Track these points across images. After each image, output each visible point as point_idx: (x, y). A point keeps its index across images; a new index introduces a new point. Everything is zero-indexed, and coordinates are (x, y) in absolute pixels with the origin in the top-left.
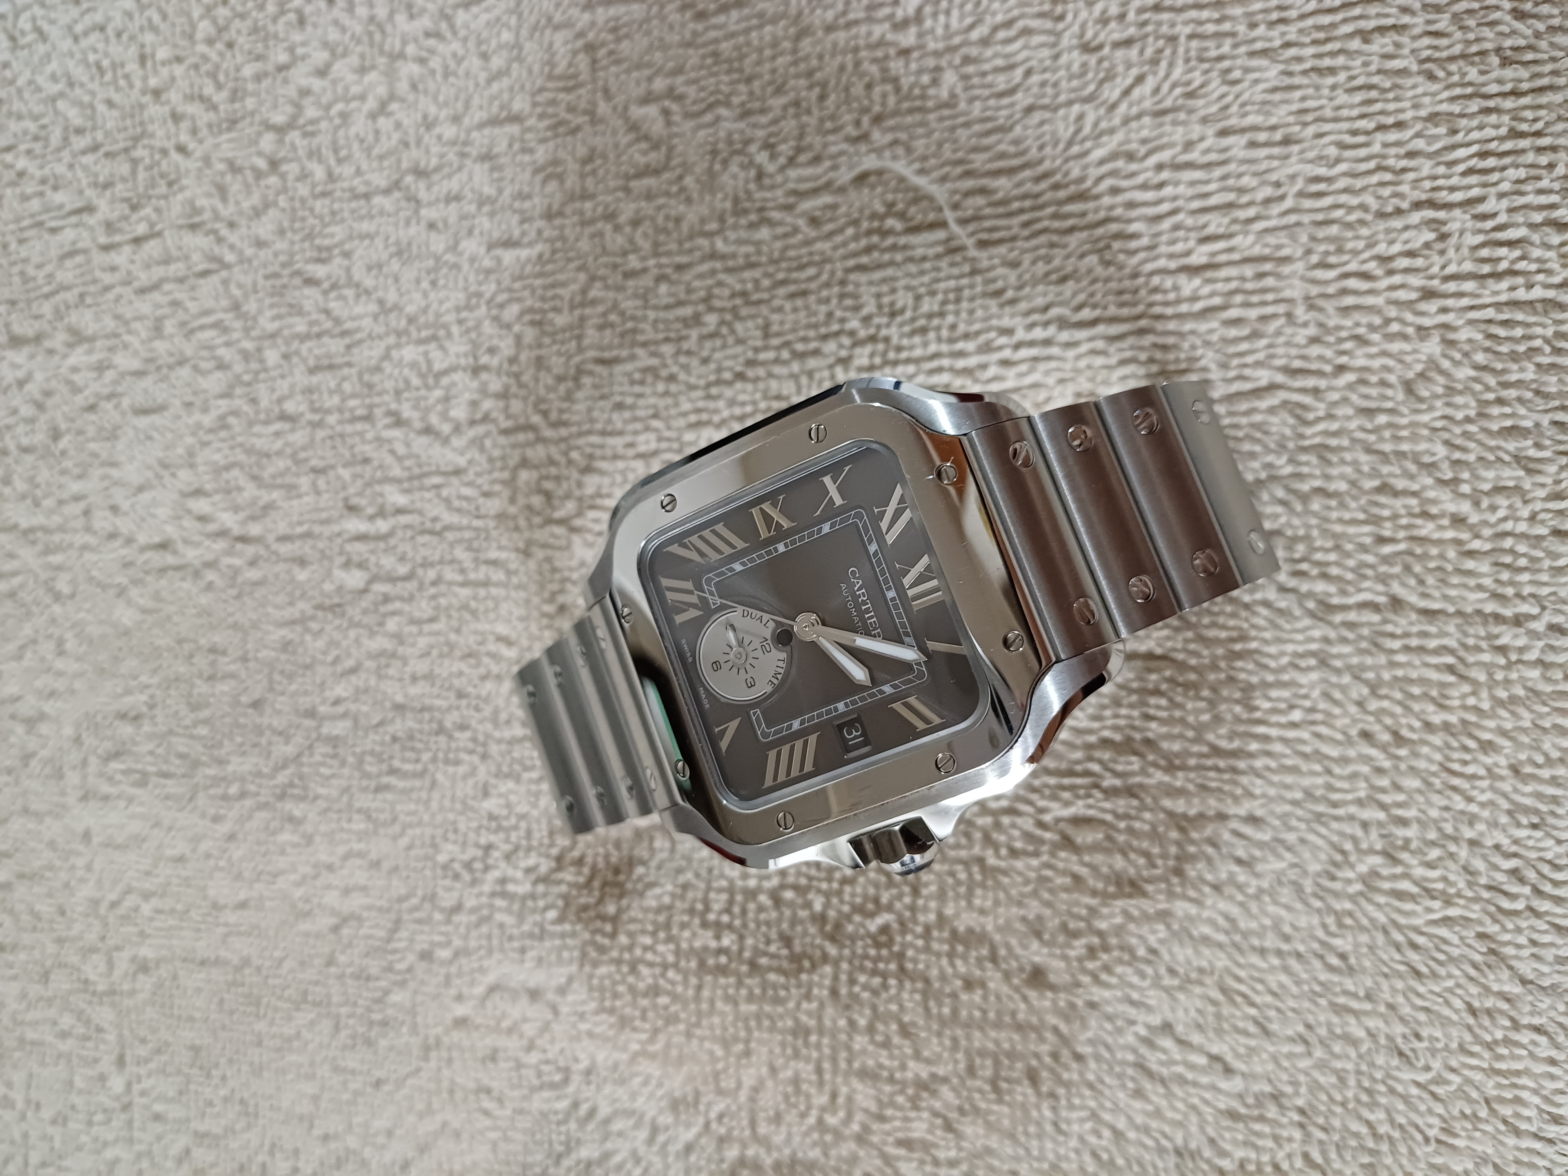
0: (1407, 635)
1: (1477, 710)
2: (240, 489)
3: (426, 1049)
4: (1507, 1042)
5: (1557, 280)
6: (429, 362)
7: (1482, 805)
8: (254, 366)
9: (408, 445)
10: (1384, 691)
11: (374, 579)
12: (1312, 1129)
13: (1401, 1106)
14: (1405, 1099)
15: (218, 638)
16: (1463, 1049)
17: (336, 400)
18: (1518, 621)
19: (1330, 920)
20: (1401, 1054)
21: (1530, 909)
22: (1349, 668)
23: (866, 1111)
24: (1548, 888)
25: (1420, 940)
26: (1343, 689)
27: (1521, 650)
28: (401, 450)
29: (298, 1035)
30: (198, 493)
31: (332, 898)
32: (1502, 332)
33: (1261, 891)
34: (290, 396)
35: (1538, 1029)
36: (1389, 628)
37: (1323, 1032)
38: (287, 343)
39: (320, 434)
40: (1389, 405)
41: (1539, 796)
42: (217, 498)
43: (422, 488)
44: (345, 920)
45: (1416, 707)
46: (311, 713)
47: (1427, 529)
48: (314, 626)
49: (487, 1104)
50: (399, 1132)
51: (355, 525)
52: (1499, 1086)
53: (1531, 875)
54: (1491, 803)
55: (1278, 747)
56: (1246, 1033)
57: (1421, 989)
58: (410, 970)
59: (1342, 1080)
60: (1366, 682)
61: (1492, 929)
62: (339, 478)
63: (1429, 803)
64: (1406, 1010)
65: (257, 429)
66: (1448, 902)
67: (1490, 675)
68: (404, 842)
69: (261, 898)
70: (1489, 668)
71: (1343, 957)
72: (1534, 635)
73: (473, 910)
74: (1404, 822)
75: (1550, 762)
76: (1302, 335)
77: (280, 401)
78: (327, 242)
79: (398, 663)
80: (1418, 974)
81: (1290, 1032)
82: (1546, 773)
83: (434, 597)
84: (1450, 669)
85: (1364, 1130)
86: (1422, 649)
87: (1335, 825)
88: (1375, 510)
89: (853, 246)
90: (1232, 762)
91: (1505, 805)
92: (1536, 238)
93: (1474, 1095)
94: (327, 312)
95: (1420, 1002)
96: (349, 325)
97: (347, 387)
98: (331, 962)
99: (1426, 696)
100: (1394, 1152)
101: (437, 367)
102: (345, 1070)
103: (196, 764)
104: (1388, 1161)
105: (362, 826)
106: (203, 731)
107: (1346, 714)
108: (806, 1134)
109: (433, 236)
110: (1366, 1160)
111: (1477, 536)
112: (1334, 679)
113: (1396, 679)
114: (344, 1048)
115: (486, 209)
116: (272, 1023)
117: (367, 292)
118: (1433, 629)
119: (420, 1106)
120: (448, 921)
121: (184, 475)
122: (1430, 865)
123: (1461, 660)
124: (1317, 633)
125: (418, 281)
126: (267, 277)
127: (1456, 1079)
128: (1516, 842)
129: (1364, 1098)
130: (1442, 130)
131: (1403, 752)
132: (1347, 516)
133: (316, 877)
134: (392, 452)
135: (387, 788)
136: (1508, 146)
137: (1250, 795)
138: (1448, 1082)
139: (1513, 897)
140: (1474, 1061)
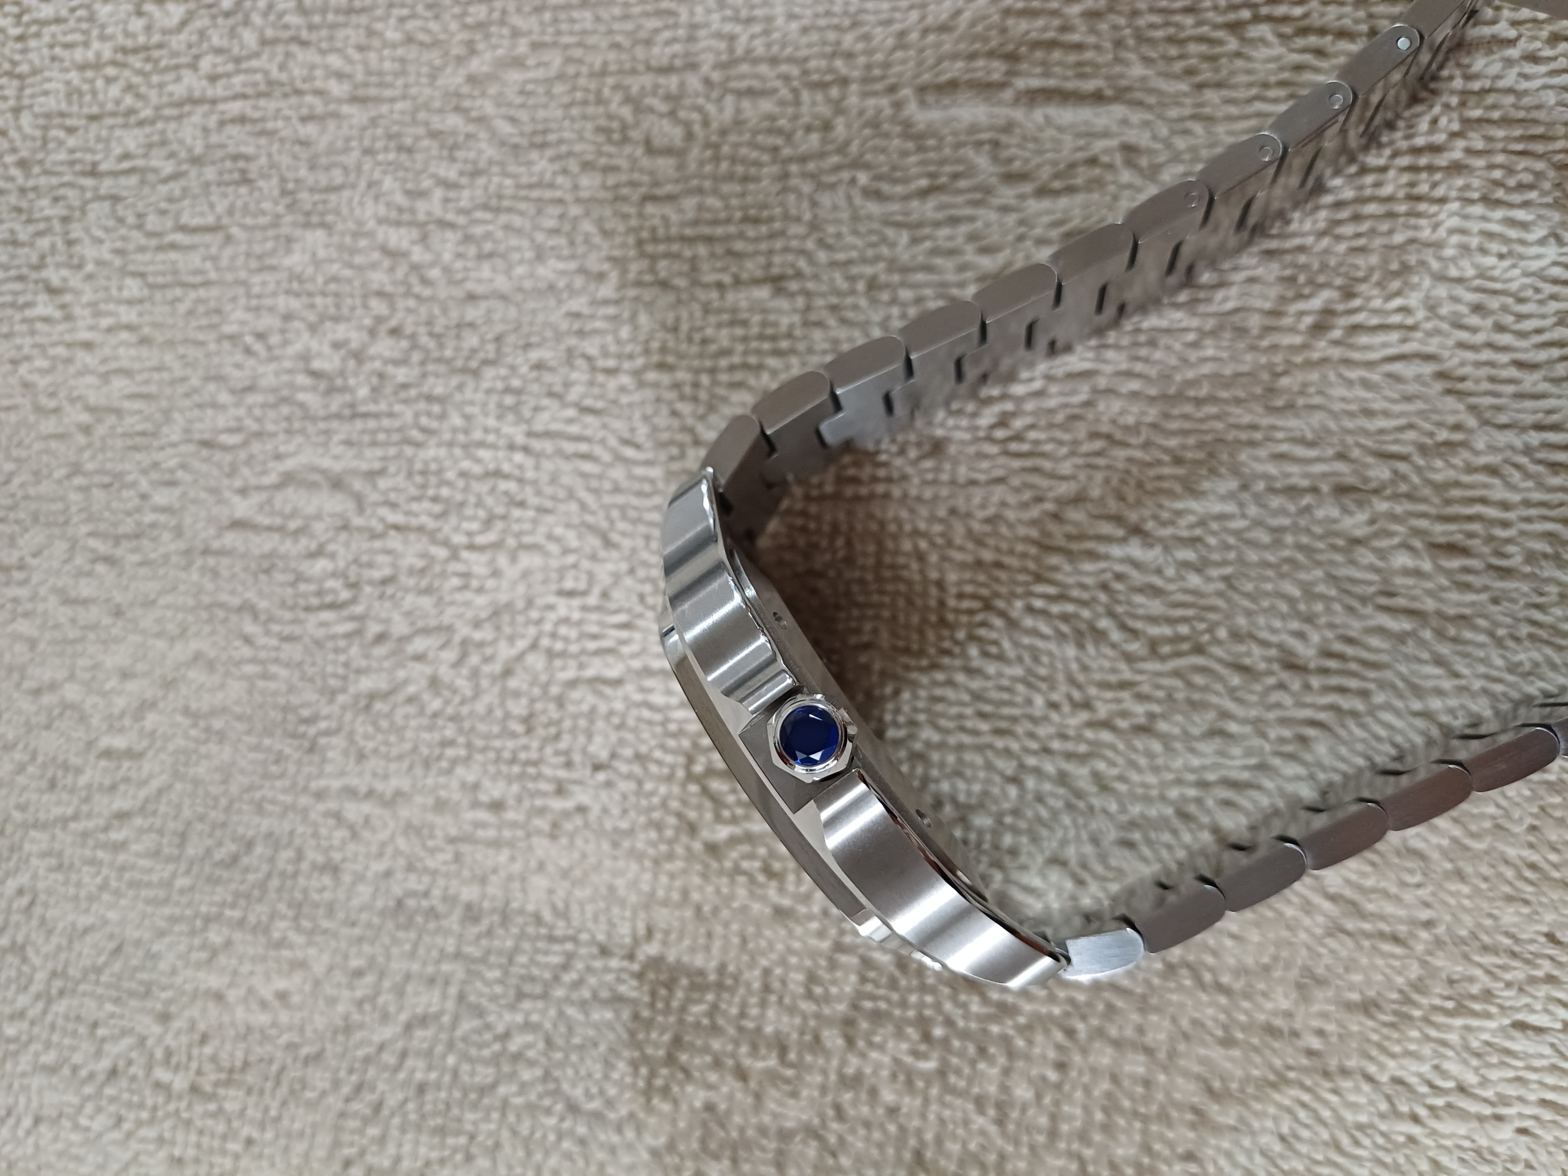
24: (1511, 322)
31: (88, 387)
46: (93, 172)
49: (250, 628)
66: (1405, 337)
72: (1509, 63)
75: (1522, 186)
98: (76, 469)
102: (76, 601)
114: (79, 574)
133: (69, 360)
139: (1474, 330)
140: (1422, 508)
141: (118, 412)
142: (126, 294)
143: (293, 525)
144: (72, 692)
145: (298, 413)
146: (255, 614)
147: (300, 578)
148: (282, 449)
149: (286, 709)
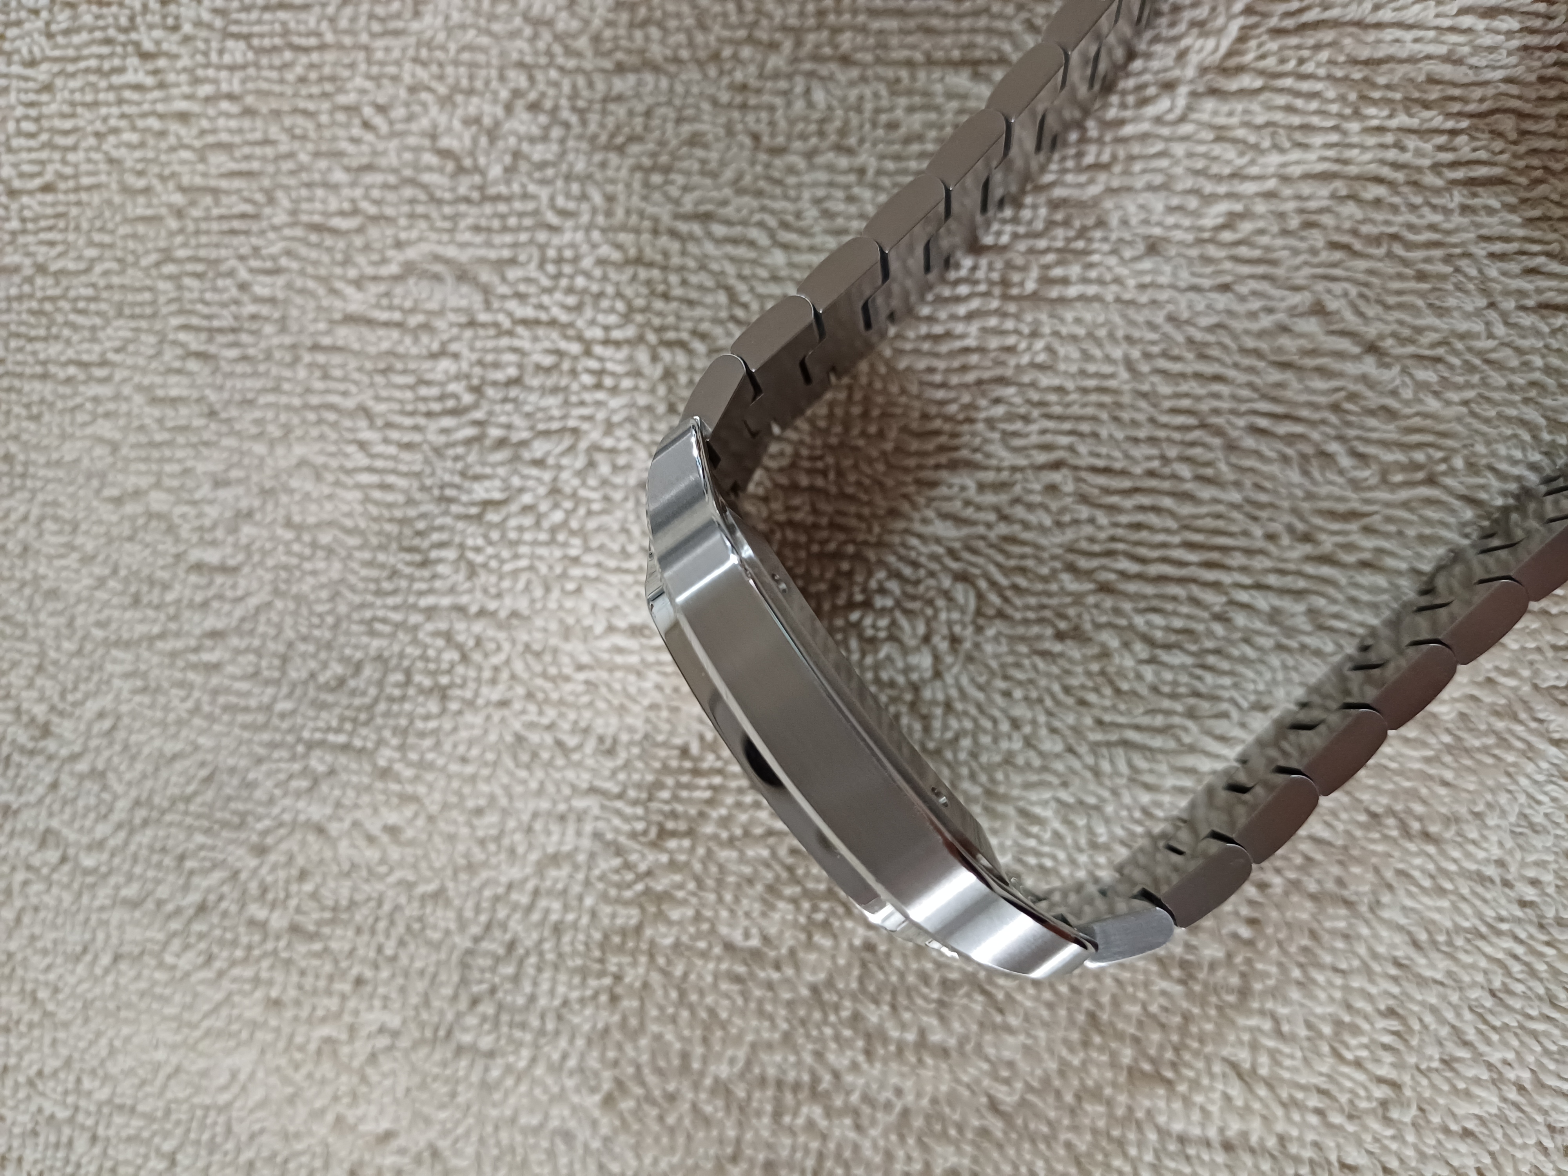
68: (293, 74)
69: (77, 175)
73: (391, 170)
102: (164, 401)
105: (238, 58)
114: (168, 371)
116: (68, 345)
133: (162, 133)
141: (215, 192)
142: (227, 59)
143: (414, 320)
144: (158, 501)
146: (370, 415)
147: (421, 380)
148: (403, 236)
149: (403, 522)
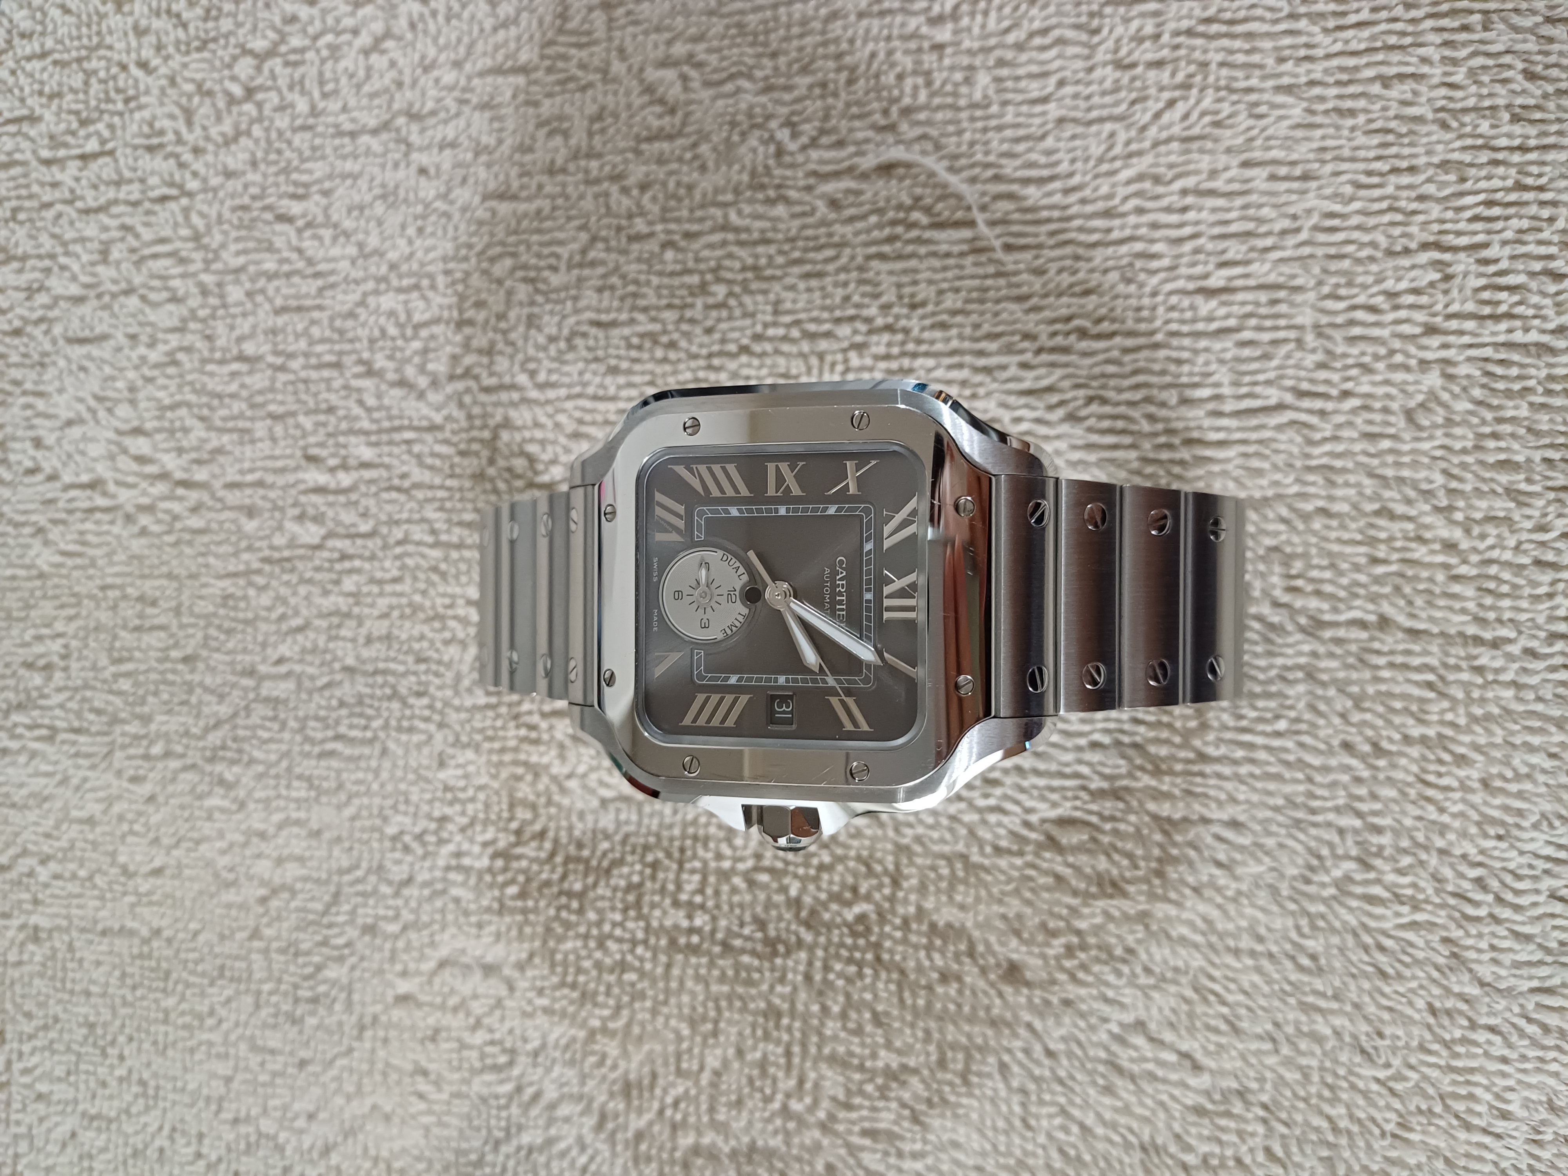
0: (1392, 652)
1: (1453, 725)
2: (186, 430)
3: (362, 1028)
4: (1464, 1041)
5: (1551, 326)
6: (409, 314)
7: (1454, 816)
8: (213, 301)
9: (379, 396)
10: (1367, 704)
11: (330, 535)
12: (1275, 1124)
13: (1361, 1102)
14: (1365, 1094)
15: (148, 587)
16: (1423, 1048)
17: (303, 344)
18: (1495, 644)
19: (1304, 922)
20: (1363, 1051)
21: (1492, 916)
22: (1334, 681)
23: (834, 1099)
24: (1509, 897)
25: (1388, 943)
26: (1328, 701)
27: (1497, 671)
28: (371, 402)
29: (212, 1013)
30: (138, 431)
31: (263, 868)
32: (1499, 370)
33: (1239, 893)
34: (252, 335)
35: (1492, 1029)
36: (1376, 645)
37: (1290, 1030)
38: (253, 280)
39: (282, 377)
40: (1392, 431)
41: (1506, 808)
42: (159, 437)
43: (390, 443)
44: (275, 892)
45: (1397, 720)
46: (251, 672)
47: (1420, 552)
48: (260, 580)
49: (423, 1087)
50: (322, 1115)
51: (316, 477)
52: (1454, 1083)
53: (1494, 884)
54: (1462, 815)
55: (1262, 755)
56: (1216, 1031)
57: (1387, 990)
58: (348, 945)
59: (1306, 1076)
60: (1350, 695)
61: (1456, 934)
62: (298, 426)
63: (1404, 813)
64: (1371, 1009)
65: (210, 367)
66: (1416, 908)
67: (1468, 694)
68: (348, 812)
69: (179, 866)
70: (1467, 686)
71: (1314, 957)
72: (1511, 658)
73: (426, 884)
74: (1378, 830)
75: (1518, 777)
76: (1310, 360)
77: (240, 340)
78: (305, 178)
79: (353, 623)
80: (1383, 974)
81: (1259, 1030)
82: (1514, 787)
83: (398, 557)
84: (1430, 685)
85: (1325, 1124)
86: (1405, 667)
87: (1313, 831)
88: (1372, 532)
89: (876, 234)
90: (1218, 768)
91: (1476, 817)
92: (1534, 285)
93: (1431, 1091)
94: (300, 251)
95: (1385, 1002)
96: (322, 267)
97: (315, 331)
98: (255, 934)
99: (1406, 711)
100: (1352, 1146)
101: (417, 318)
102: (263, 1050)
103: (115, 720)
104: (1347, 1154)
105: (303, 794)
106: (125, 685)
107: (1330, 724)
108: (769, 1120)
109: (423, 181)
110: (1325, 1153)
111: (1465, 562)
112: (1320, 692)
113: (1379, 693)
114: (265, 1026)
115: (484, 158)
116: (183, 998)
117: (347, 234)
118: (1417, 648)
119: (350, 1088)
120: (397, 894)
121: (123, 410)
122: (1401, 872)
123: (1442, 678)
124: (1306, 648)
125: (403, 227)
126: (234, 209)
127: (1414, 1076)
128: (1482, 852)
129: (1327, 1093)
130: (1452, 177)
131: (1382, 763)
132: (1346, 536)
133: (246, 845)
134: (361, 403)
135: (332, 754)
136: (1513, 197)
137: (1233, 800)
138: (1405, 1079)
139: (1476, 904)
140: (1432, 1059)
145: (451, 906)
146: (425, 1073)
147: (463, 1046)
